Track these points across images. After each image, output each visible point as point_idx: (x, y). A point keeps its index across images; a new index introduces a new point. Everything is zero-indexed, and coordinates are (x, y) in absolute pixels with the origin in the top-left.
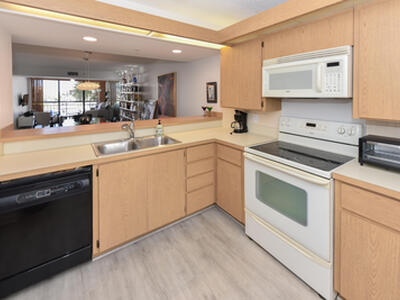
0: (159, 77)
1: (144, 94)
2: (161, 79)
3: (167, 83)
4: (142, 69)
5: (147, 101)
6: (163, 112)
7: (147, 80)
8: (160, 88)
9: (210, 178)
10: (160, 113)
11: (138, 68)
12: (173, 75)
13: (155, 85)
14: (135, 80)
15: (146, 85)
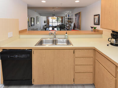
0: (75, 14)
1: (71, 20)
2: (76, 15)
3: (78, 16)
4: (71, 12)
5: (72, 23)
6: (76, 27)
7: (72, 16)
8: (75, 18)
9: (90, 69)
10: (75, 28)
11: (69, 12)
12: (79, 13)
13: (74, 17)
14: (69, 16)
15: (72, 17)
